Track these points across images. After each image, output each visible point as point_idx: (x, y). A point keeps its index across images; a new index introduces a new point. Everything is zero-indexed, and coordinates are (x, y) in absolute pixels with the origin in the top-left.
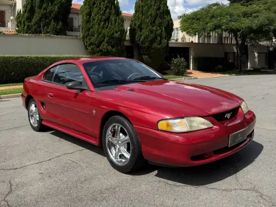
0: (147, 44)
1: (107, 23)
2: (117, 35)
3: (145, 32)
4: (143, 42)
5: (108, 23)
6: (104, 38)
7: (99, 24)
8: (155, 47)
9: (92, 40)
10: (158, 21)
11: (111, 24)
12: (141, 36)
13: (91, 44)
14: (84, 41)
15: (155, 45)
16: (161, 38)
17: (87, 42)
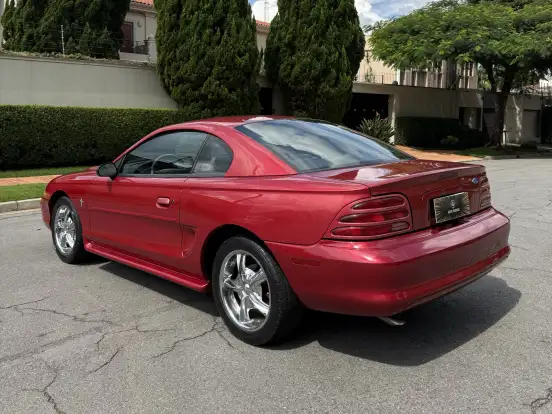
0: (306, 85)
1: (218, 33)
2: (241, 61)
3: (304, 57)
4: (297, 81)
5: (222, 32)
6: (212, 67)
7: (200, 34)
8: (325, 90)
9: (181, 72)
10: (333, 32)
11: (229, 35)
12: (293, 66)
13: (181, 81)
14: (162, 74)
15: (325, 87)
16: (339, 70)
17: (169, 76)
